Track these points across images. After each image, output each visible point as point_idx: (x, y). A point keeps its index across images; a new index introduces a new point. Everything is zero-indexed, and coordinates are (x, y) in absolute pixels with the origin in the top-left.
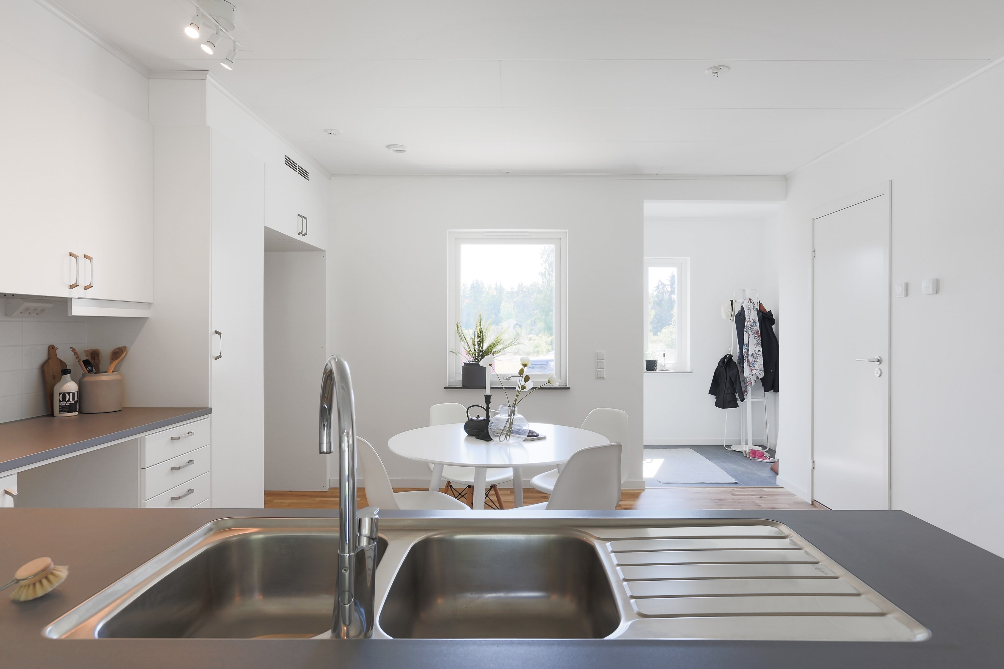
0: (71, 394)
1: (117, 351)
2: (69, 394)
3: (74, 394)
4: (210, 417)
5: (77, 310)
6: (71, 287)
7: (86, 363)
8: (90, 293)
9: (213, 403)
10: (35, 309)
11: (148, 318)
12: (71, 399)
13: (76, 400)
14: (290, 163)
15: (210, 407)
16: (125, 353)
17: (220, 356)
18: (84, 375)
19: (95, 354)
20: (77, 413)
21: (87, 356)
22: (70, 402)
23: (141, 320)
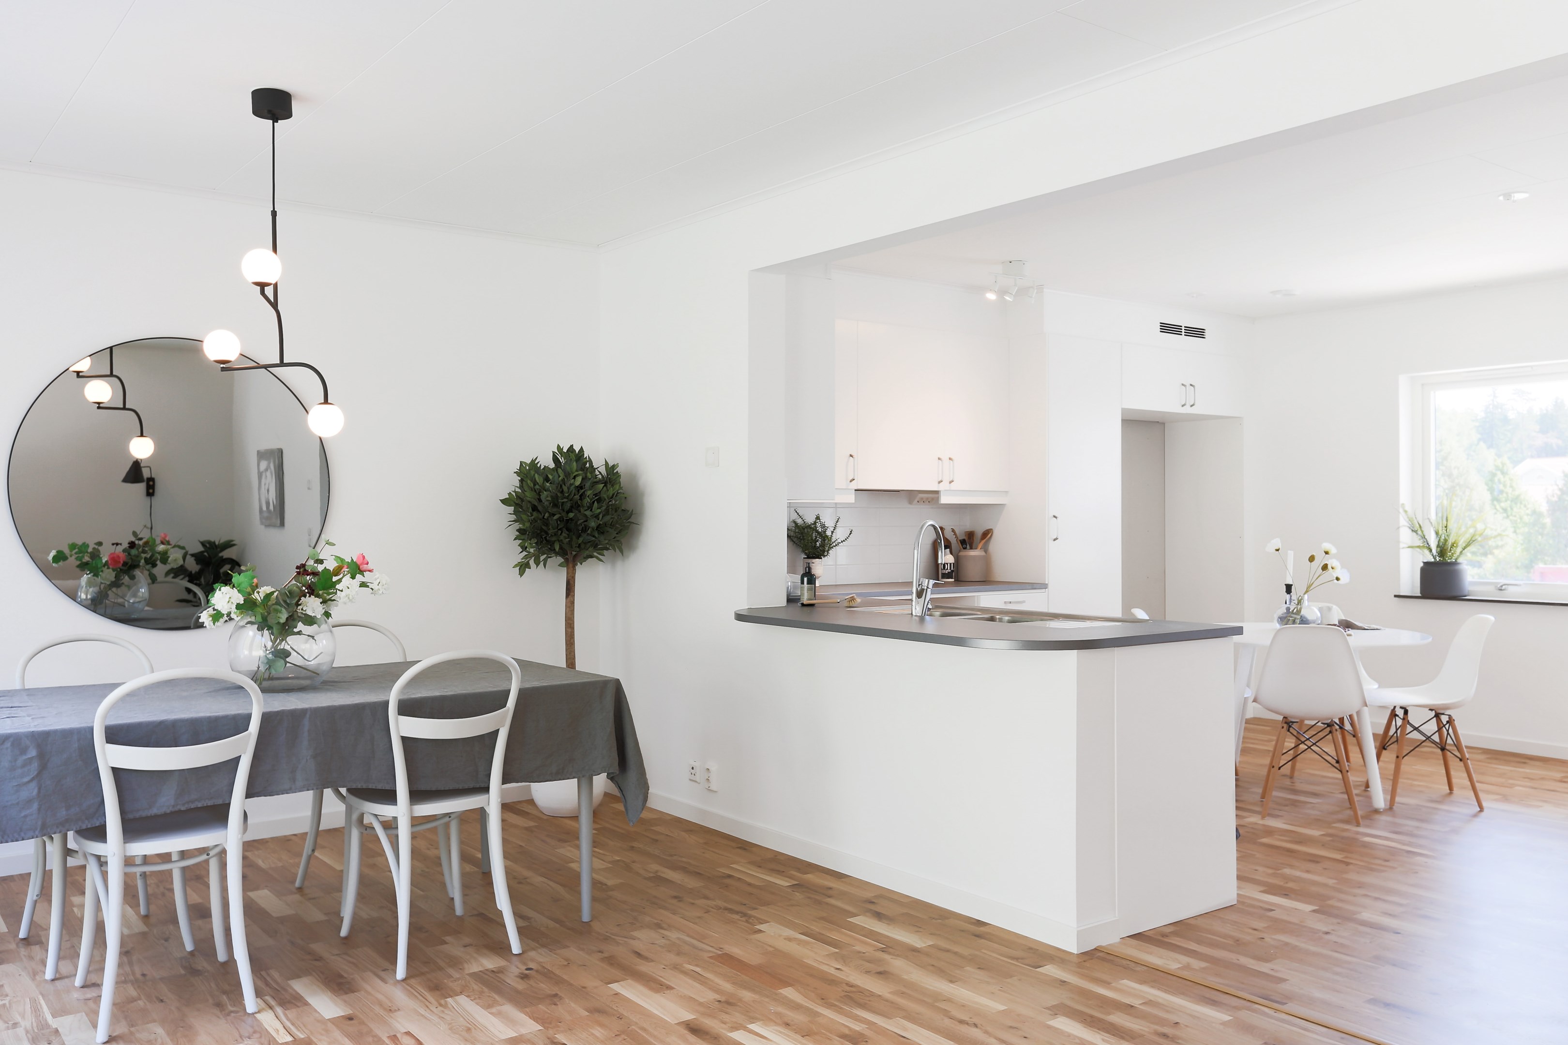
0: (949, 564)
1: (986, 532)
2: (947, 564)
3: (950, 564)
4: (1047, 592)
5: (944, 500)
6: (940, 482)
7: (963, 542)
8: (954, 486)
9: (1050, 580)
10: (927, 499)
11: (1005, 504)
12: (949, 569)
13: (952, 569)
14: (1167, 328)
15: (1047, 583)
16: (991, 534)
17: (1057, 539)
18: (960, 551)
19: (971, 535)
20: (953, 580)
21: (965, 536)
22: (947, 571)
23: (1001, 506)
